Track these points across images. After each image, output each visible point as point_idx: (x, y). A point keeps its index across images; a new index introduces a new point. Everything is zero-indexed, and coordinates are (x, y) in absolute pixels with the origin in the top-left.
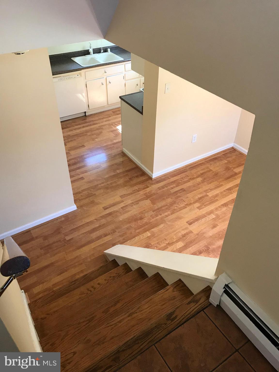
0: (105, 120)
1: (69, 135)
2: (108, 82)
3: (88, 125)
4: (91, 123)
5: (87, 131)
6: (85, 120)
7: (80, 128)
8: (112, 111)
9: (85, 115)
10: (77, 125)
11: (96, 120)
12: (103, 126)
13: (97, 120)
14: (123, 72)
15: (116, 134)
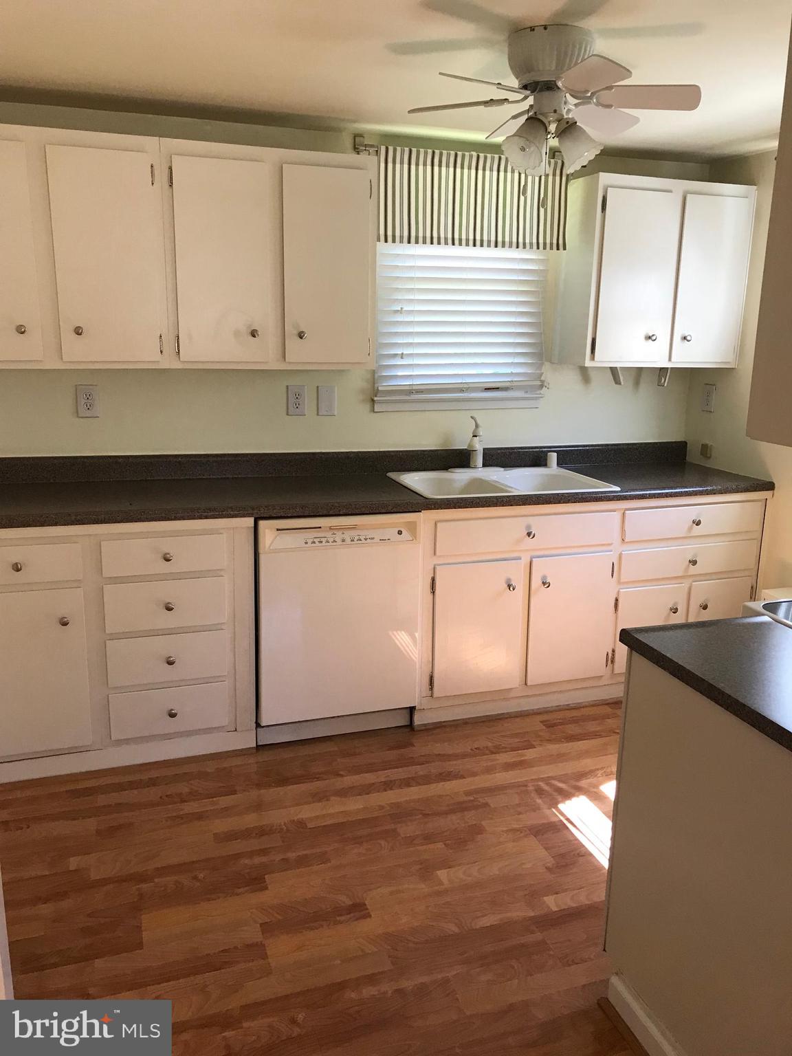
0: (504, 758)
1: (301, 824)
2: (536, 582)
3: (413, 778)
4: (434, 768)
5: (400, 814)
6: (405, 747)
7: (367, 789)
8: (545, 717)
9: (410, 726)
10: (357, 770)
11: (456, 757)
12: (492, 791)
13: (464, 756)
14: (610, 545)
15: (563, 856)
